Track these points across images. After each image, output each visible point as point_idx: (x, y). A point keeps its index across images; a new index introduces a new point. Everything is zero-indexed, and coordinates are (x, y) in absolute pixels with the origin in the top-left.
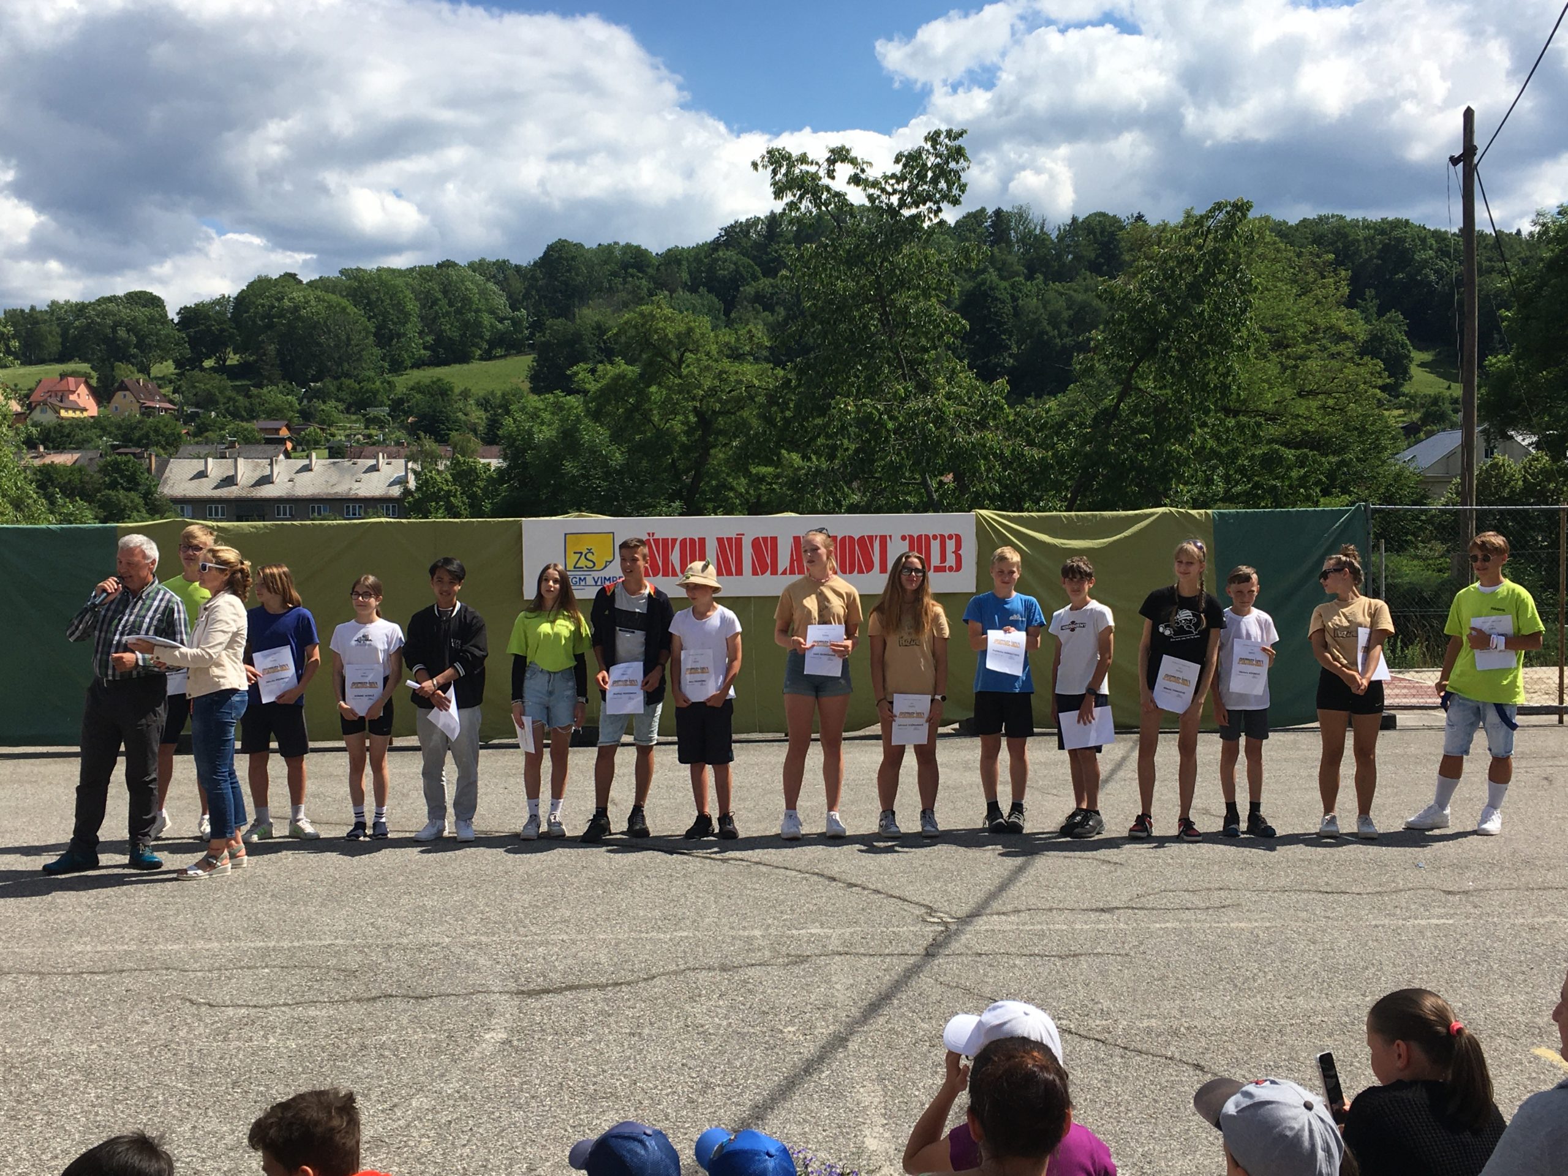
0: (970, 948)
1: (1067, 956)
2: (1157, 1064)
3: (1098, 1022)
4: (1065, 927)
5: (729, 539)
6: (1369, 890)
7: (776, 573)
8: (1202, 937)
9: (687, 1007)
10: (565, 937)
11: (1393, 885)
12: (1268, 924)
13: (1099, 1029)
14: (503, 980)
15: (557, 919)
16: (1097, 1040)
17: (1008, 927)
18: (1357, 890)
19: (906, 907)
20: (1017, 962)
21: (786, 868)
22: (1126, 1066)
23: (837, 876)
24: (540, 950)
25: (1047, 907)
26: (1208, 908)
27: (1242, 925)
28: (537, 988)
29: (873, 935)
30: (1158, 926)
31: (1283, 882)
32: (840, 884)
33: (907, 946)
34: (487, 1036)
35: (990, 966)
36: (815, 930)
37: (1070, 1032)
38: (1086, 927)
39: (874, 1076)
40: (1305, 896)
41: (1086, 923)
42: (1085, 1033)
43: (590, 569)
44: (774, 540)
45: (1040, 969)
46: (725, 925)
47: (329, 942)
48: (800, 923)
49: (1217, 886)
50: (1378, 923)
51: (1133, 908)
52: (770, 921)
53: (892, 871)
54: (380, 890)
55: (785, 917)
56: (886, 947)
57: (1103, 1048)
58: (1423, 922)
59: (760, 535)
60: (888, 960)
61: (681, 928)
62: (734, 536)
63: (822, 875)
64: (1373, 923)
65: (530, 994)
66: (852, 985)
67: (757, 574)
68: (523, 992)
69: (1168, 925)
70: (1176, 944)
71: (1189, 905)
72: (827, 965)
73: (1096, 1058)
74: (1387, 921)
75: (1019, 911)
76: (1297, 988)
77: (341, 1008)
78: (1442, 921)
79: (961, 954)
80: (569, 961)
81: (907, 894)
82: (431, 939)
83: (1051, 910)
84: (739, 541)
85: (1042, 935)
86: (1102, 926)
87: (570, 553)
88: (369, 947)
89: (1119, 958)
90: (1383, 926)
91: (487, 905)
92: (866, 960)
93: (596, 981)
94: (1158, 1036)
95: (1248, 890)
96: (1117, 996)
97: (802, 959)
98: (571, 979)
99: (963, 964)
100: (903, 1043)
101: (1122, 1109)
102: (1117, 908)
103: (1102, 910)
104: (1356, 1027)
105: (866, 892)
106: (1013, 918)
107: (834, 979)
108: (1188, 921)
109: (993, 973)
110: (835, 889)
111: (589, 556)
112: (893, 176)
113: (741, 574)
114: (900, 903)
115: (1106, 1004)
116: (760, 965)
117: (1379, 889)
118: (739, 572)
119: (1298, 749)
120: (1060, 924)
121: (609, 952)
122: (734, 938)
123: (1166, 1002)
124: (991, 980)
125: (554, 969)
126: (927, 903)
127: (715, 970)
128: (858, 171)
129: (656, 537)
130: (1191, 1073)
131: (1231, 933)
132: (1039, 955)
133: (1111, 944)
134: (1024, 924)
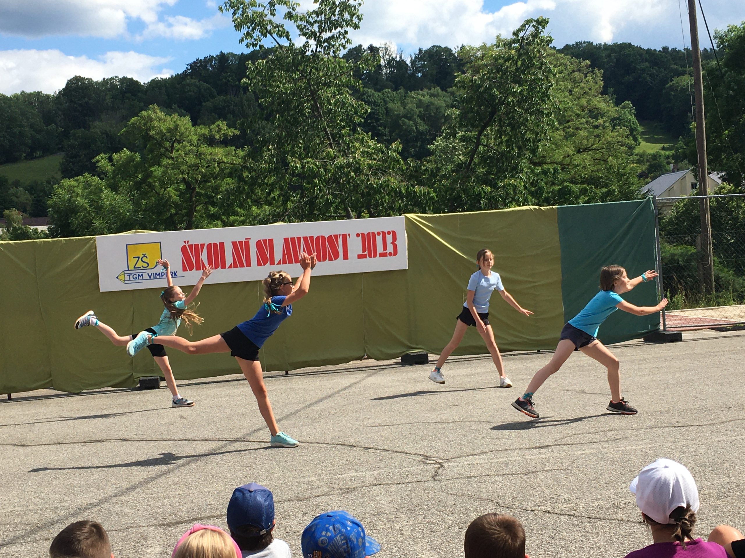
0: (462, 475)
1: (529, 473)
2: (614, 524)
3: (565, 506)
4: (519, 458)
5: (240, 243)
6: (705, 423)
7: (274, 264)
8: (611, 456)
9: (283, 522)
10: (181, 493)
11: (719, 419)
12: (650, 446)
13: (567, 509)
14: (147, 519)
15: (170, 483)
16: (569, 515)
17: (482, 462)
18: (698, 424)
19: (408, 457)
20: (497, 479)
21: (319, 443)
22: (594, 527)
23: (354, 444)
24: (166, 500)
25: (503, 448)
26: (607, 441)
27: (634, 447)
28: (173, 522)
29: (393, 474)
30: (580, 452)
31: (649, 424)
32: (358, 449)
33: (420, 478)
34: (148, 551)
35: (480, 482)
36: (353, 473)
37: (549, 512)
38: (533, 457)
39: (429, 547)
40: (667, 429)
41: (532, 455)
42: (559, 512)
43: (145, 268)
44: (271, 241)
45: (513, 482)
46: (290, 477)
47: (10, 510)
48: (340, 471)
49: (608, 429)
50: (719, 439)
51: (559, 445)
52: (320, 472)
53: (391, 439)
54: (36, 478)
55: (329, 469)
56: (405, 479)
57: (575, 519)
59: (262, 238)
60: (410, 485)
61: (260, 481)
62: (244, 240)
63: (344, 445)
64: (716, 439)
65: (169, 525)
66: (392, 501)
67: (261, 265)
68: (163, 525)
69: (586, 451)
70: (596, 460)
71: (595, 440)
72: (369, 492)
73: (573, 525)
74: (724, 438)
75: (486, 453)
77: (35, 544)
79: (458, 478)
80: (189, 505)
81: (406, 450)
82: (85, 502)
83: (506, 450)
84: (247, 243)
85: (507, 464)
86: (544, 456)
87: (131, 257)
88: (41, 510)
89: (563, 471)
90: (724, 441)
91: (116, 479)
92: (395, 487)
93: (212, 514)
94: (608, 509)
95: (629, 429)
96: (570, 491)
97: (350, 491)
98: (194, 515)
99: (461, 483)
100: (442, 528)
101: (602, 550)
102: (550, 446)
103: (539, 447)
104: (732, 494)
105: (378, 451)
106: (482, 456)
107: (378, 498)
108: (598, 448)
109: (483, 486)
110: (355, 452)
111: (144, 259)
112: (314, 12)
113: (250, 266)
114: (404, 455)
115: (566, 496)
116: (323, 495)
117: (712, 422)
118: (249, 264)
119: (626, 356)
120: (515, 457)
121: (215, 498)
122: (299, 483)
123: (604, 491)
124: (484, 490)
125: (180, 510)
126: (422, 453)
127: (293, 501)
128: (291, 10)
129: (189, 243)
130: (639, 527)
131: (629, 453)
132: (509, 474)
133: (554, 464)
134: (491, 459)
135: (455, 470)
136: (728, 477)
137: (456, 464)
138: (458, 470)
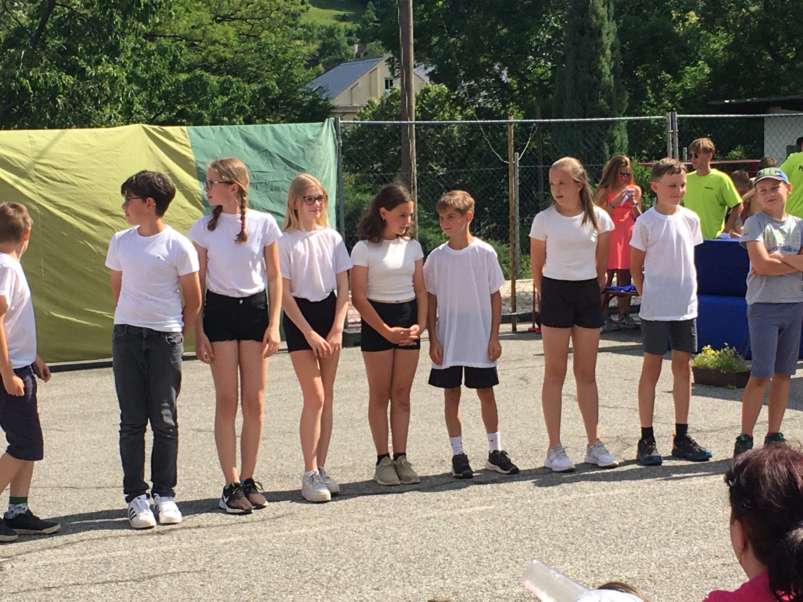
0: (36, 584)
1: (144, 579)
4: (128, 553)
8: (270, 546)
12: (328, 528)
17: (67, 559)
20: (93, 590)
26: (263, 520)
27: (303, 531)
30: (222, 541)
35: (65, 597)
38: (150, 551)
41: (147, 546)
45: (120, 594)
50: (428, 516)
51: (190, 528)
58: (469, 511)
64: (424, 516)
69: (232, 539)
70: (248, 554)
75: (74, 543)
76: (380, 581)
78: (485, 507)
85: (108, 563)
86: (165, 548)
89: (196, 575)
90: (434, 518)
103: (158, 533)
108: (250, 534)
131: (297, 540)
132: (112, 582)
133: (182, 562)
134: (82, 555)
135: (24, 577)
136: (442, 579)
137: (24, 565)
138: (29, 576)
